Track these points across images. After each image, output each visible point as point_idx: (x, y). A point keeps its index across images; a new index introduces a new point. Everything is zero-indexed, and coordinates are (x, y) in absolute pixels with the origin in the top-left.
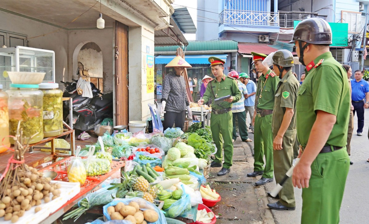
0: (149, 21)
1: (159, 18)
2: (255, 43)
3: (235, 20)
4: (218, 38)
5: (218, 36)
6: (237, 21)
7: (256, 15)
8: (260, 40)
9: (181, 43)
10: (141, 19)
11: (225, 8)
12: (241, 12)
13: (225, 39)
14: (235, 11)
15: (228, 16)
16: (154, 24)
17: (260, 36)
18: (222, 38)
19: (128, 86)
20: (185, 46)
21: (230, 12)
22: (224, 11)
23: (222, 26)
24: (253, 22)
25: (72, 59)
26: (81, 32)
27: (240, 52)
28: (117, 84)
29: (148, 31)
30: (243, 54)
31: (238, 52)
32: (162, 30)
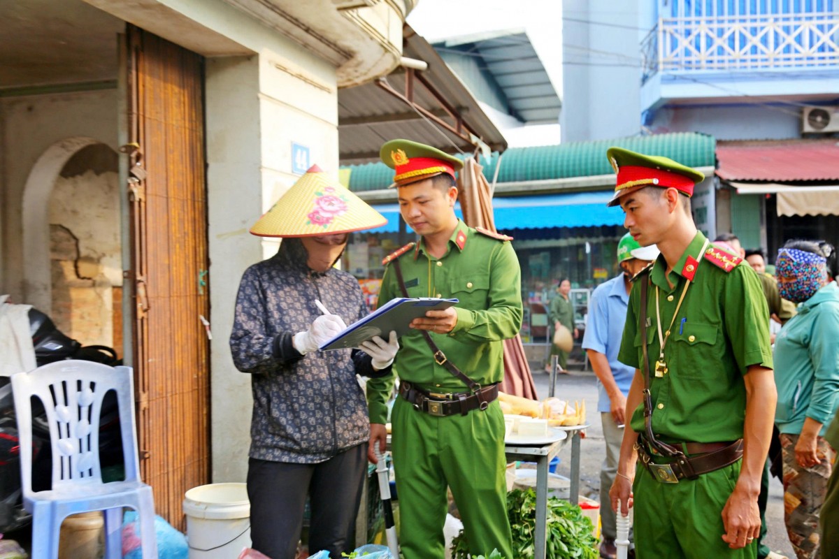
0: (298, 32)
1: (337, 15)
2: (787, 139)
3: (704, 55)
4: (639, 130)
5: (639, 121)
6: (711, 62)
7: (787, 30)
8: (808, 128)
9: (474, 139)
10: (257, 22)
11: (665, 13)
12: (726, 25)
13: (664, 131)
14: (703, 23)
15: (674, 45)
16: (331, 53)
17: (808, 109)
18: (654, 127)
19: (209, 319)
20: (497, 153)
21: (681, 27)
22: (661, 27)
23: (654, 81)
24: (777, 60)
25: (20, 211)
26: (53, 100)
27: (726, 175)
28: (140, 314)
29: (300, 77)
30: (736, 181)
31: (716, 175)
32: (377, 81)
